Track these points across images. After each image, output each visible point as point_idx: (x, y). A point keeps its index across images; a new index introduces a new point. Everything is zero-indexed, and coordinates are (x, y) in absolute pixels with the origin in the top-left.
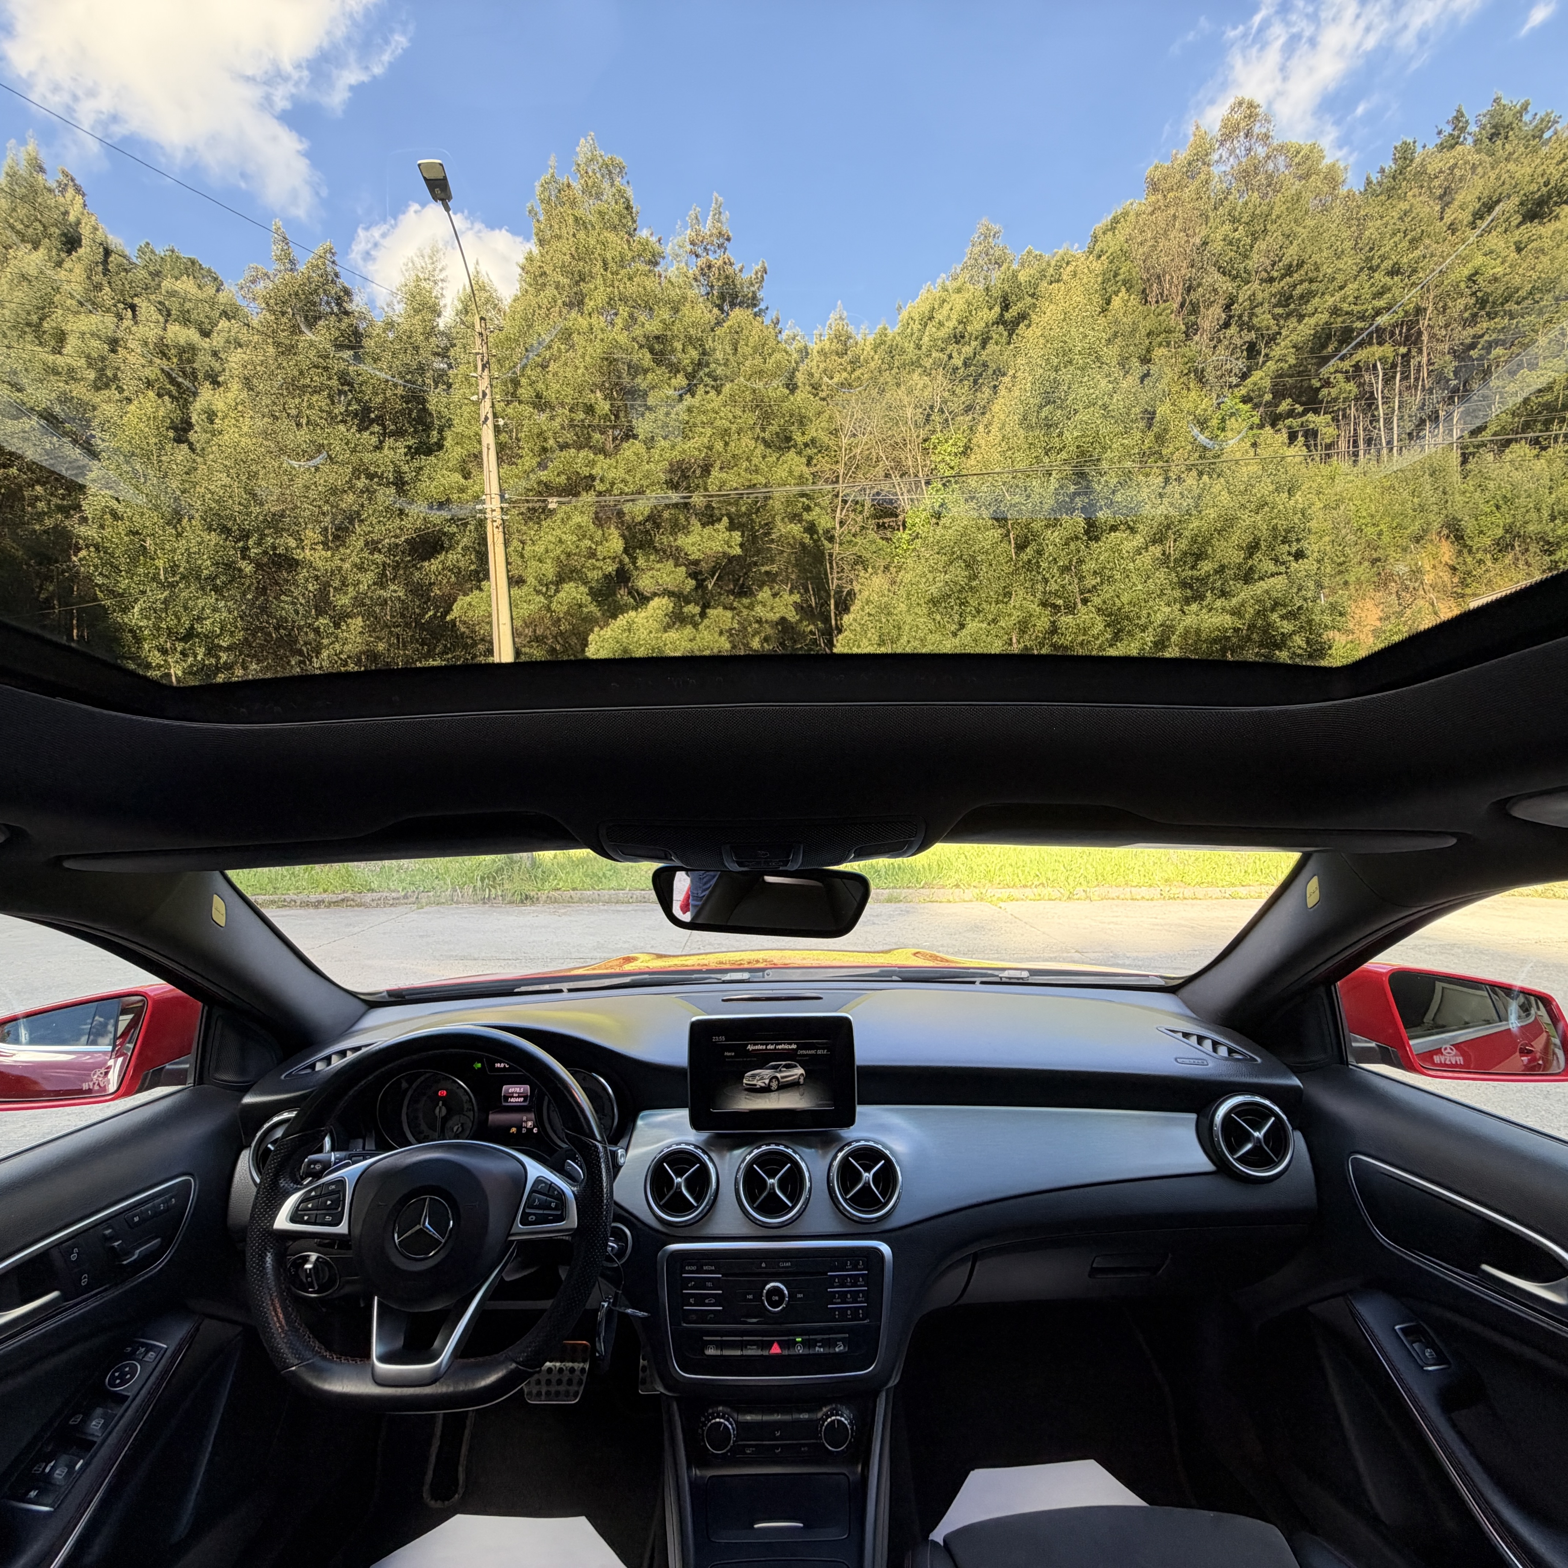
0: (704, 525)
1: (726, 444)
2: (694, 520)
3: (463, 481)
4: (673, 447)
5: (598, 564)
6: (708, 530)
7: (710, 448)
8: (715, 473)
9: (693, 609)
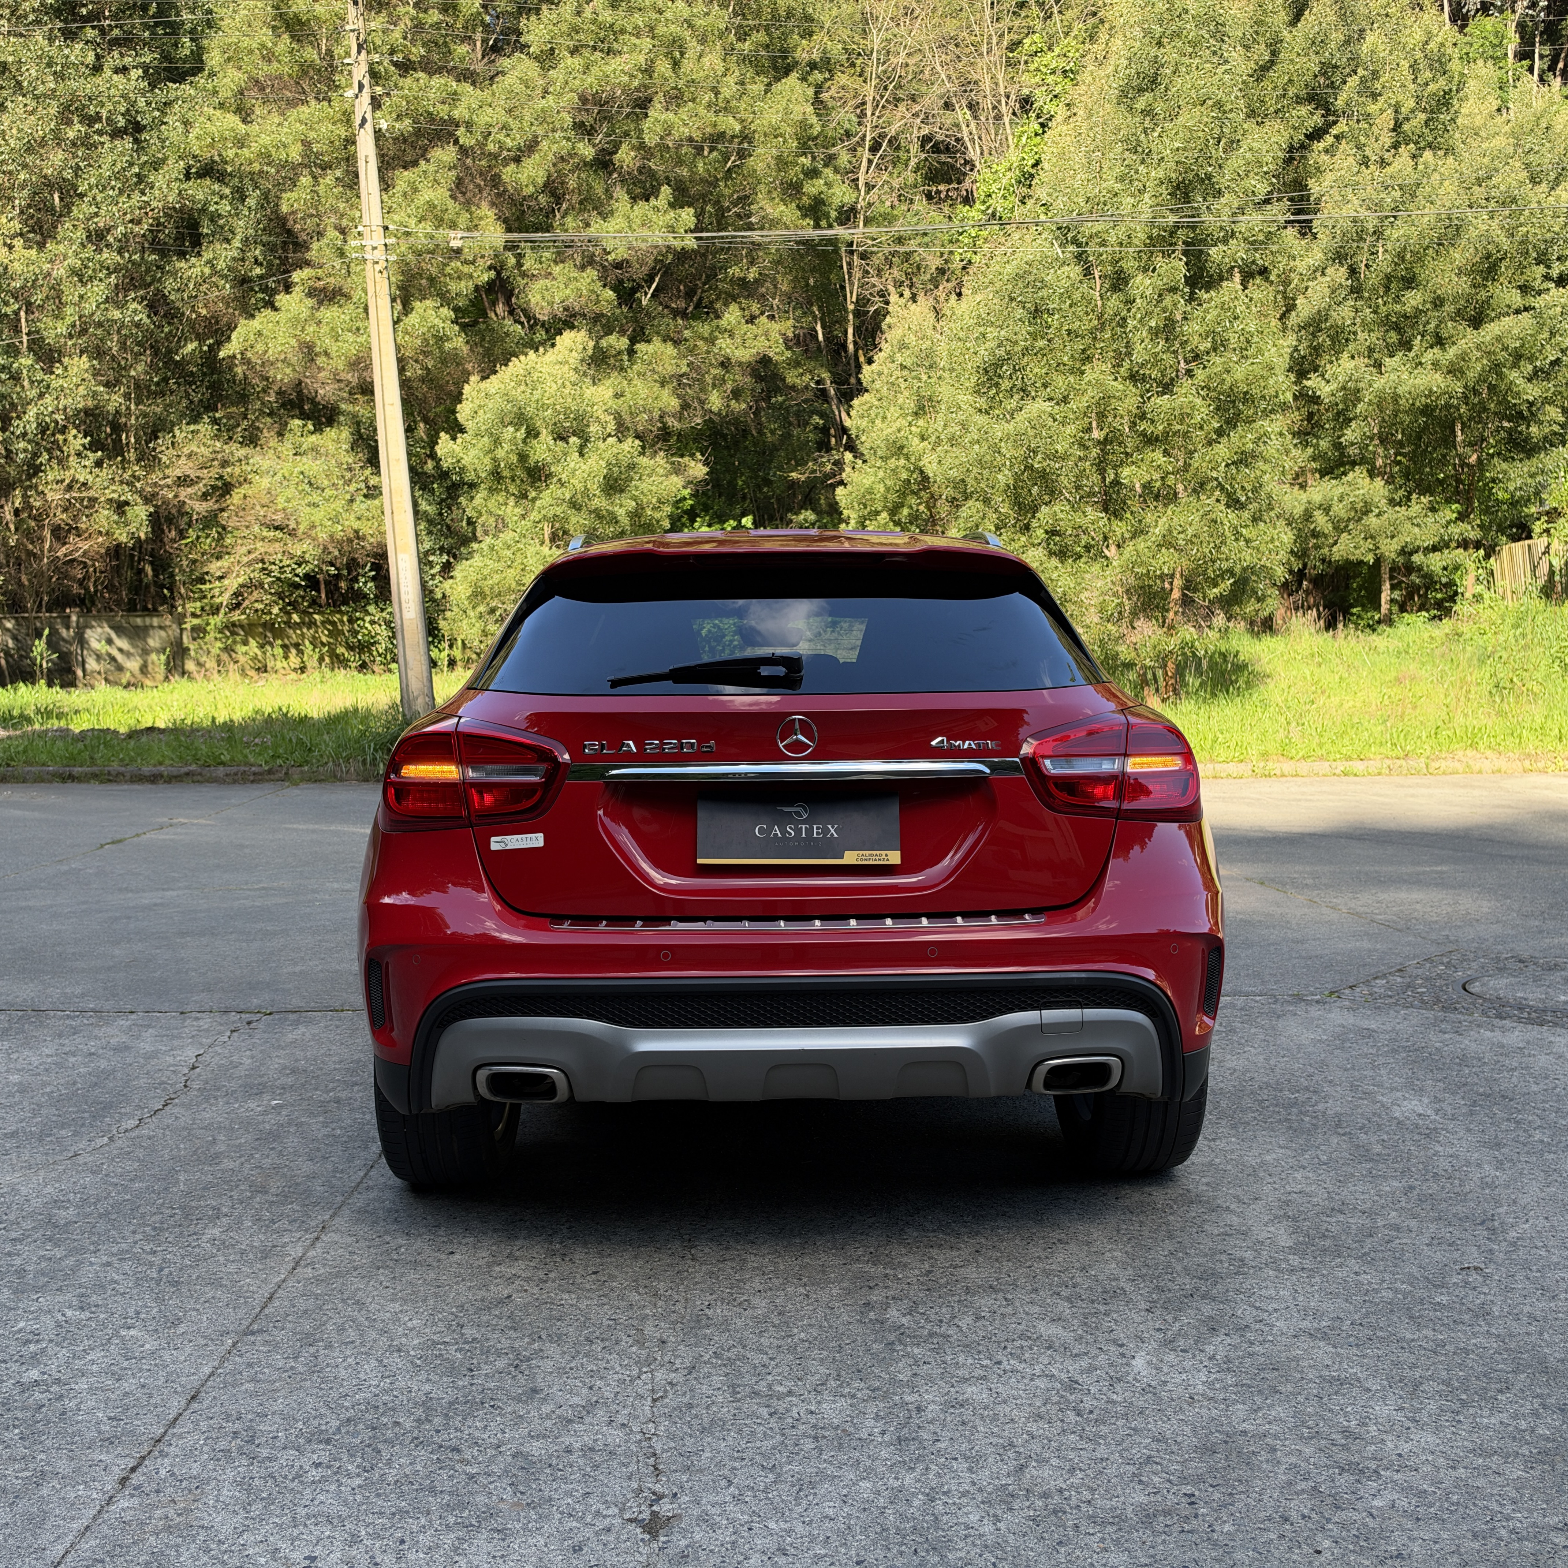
0: (634, 199)
1: (676, 64)
2: (620, 193)
3: (242, 128)
4: (587, 69)
5: (466, 269)
6: (642, 207)
7: (648, 71)
8: (657, 113)
9: (617, 342)
